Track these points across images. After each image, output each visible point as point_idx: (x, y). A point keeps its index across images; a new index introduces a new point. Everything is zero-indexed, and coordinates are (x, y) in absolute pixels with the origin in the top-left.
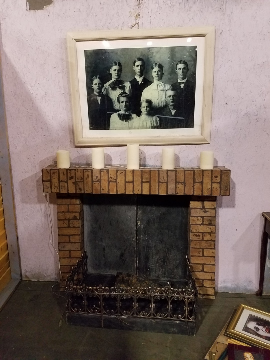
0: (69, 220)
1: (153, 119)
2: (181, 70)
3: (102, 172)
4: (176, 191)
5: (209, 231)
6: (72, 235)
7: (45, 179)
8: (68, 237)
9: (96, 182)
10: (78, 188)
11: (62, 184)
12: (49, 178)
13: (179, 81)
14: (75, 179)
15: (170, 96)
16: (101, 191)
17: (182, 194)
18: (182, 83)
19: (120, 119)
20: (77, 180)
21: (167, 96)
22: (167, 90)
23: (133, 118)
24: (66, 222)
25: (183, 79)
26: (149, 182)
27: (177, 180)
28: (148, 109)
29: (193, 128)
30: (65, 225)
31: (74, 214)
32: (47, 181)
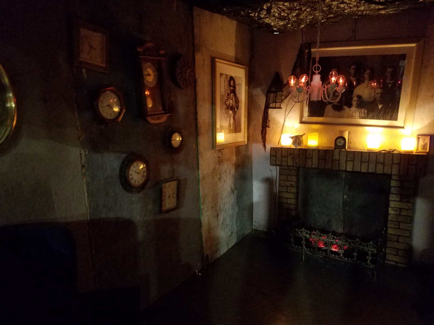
0: (287, 187)
1: (361, 111)
2: (390, 73)
3: (314, 151)
4: (376, 170)
5: (406, 207)
6: (289, 198)
7: (272, 155)
8: (286, 199)
9: (309, 158)
10: (294, 162)
11: (283, 159)
12: (275, 154)
13: (387, 82)
14: (293, 156)
15: (378, 93)
16: (312, 166)
17: (381, 172)
18: (390, 83)
19: (334, 109)
20: (294, 156)
21: (376, 92)
22: (376, 89)
23: (344, 109)
24: (285, 188)
25: (391, 80)
26: (353, 161)
27: (378, 160)
28: (358, 102)
29: (397, 121)
30: (284, 190)
31: (291, 183)
32: (273, 156)
